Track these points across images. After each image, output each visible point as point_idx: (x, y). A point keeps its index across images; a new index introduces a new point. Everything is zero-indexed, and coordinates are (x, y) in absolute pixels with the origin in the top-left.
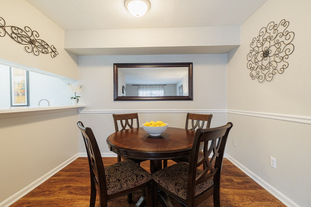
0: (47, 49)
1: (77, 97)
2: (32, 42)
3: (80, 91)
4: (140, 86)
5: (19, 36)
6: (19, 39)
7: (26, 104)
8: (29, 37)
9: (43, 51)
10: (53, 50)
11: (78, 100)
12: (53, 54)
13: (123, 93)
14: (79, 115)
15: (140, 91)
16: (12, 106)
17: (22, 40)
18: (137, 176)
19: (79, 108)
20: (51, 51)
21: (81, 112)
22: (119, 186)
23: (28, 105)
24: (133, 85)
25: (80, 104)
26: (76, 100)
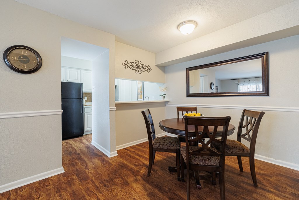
0: (145, 68)
1: (164, 95)
2: (138, 67)
3: (166, 90)
4: (239, 80)
5: (133, 66)
6: (133, 68)
7: (142, 99)
8: (137, 65)
9: (143, 70)
10: (149, 68)
11: (164, 97)
12: (149, 70)
13: (211, 89)
14: (166, 107)
15: (240, 85)
16: (137, 100)
17: (134, 68)
18: (170, 144)
19: (165, 102)
20: (148, 69)
21: (167, 105)
22: (159, 145)
23: (143, 100)
24: (231, 80)
25: (166, 100)
26: (163, 96)
